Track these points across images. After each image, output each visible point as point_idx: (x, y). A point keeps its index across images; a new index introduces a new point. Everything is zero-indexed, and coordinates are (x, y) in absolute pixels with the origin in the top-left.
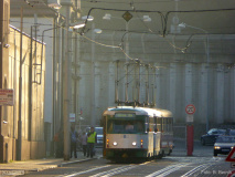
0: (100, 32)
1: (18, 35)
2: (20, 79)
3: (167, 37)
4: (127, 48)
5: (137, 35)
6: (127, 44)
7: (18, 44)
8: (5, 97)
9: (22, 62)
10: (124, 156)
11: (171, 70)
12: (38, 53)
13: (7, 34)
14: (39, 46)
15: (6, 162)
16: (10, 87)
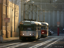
0: (34, 2)
1: (11, 3)
2: (12, 15)
3: (51, 3)
4: (41, 7)
5: (44, 3)
6: (41, 6)
7: (11, 6)
8: (8, 20)
9: (12, 11)
10: (27, 39)
11: (53, 12)
12: (17, 8)
13: (8, 3)
14: (17, 6)
15: (8, 38)
16: (9, 17)
